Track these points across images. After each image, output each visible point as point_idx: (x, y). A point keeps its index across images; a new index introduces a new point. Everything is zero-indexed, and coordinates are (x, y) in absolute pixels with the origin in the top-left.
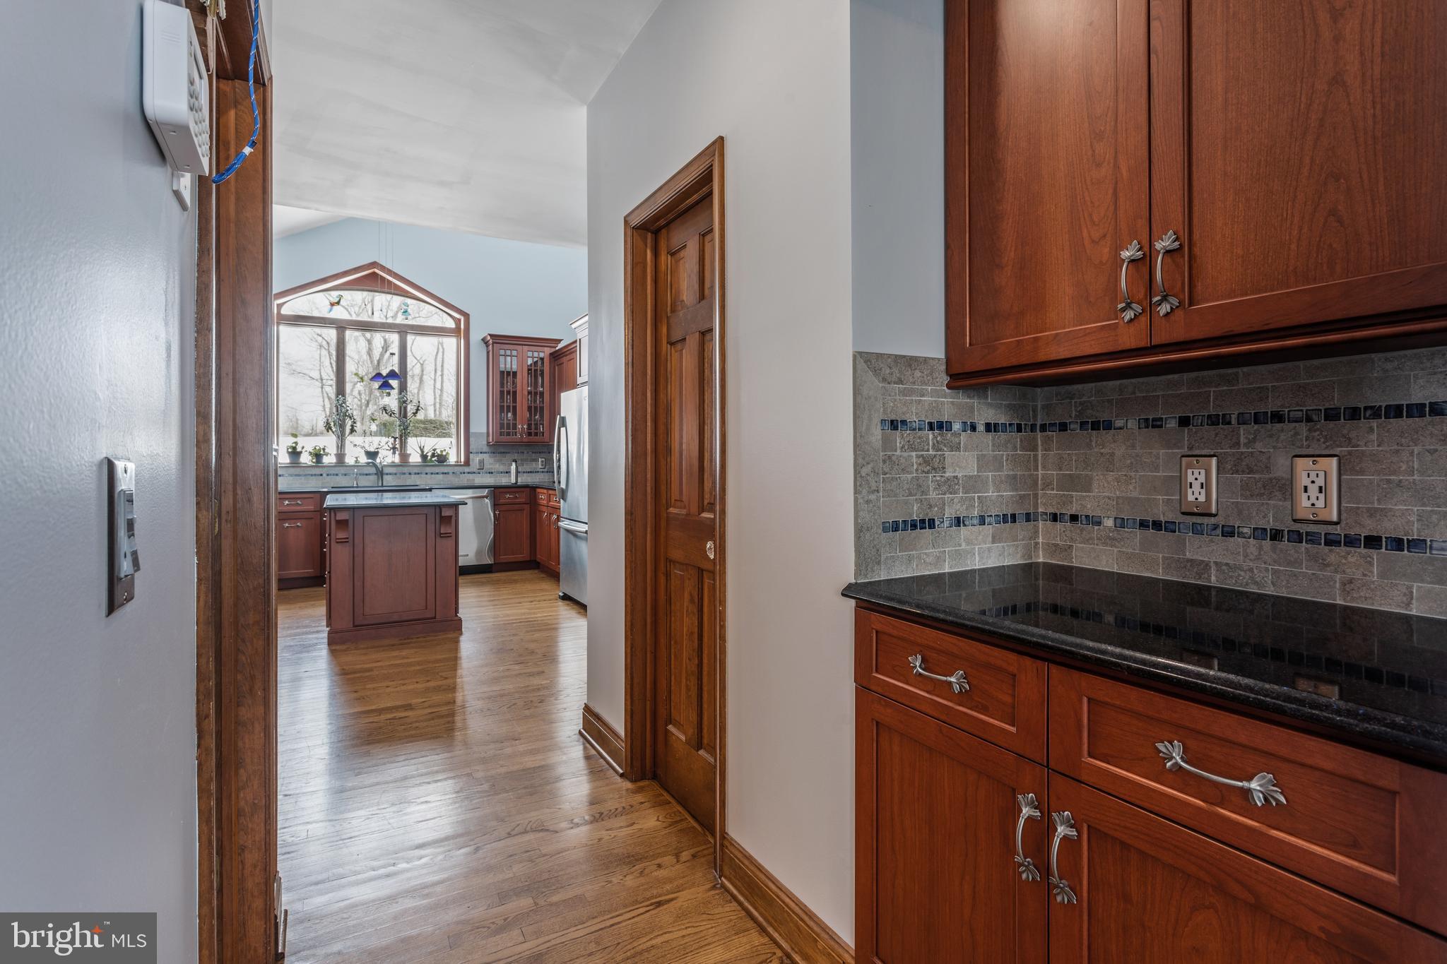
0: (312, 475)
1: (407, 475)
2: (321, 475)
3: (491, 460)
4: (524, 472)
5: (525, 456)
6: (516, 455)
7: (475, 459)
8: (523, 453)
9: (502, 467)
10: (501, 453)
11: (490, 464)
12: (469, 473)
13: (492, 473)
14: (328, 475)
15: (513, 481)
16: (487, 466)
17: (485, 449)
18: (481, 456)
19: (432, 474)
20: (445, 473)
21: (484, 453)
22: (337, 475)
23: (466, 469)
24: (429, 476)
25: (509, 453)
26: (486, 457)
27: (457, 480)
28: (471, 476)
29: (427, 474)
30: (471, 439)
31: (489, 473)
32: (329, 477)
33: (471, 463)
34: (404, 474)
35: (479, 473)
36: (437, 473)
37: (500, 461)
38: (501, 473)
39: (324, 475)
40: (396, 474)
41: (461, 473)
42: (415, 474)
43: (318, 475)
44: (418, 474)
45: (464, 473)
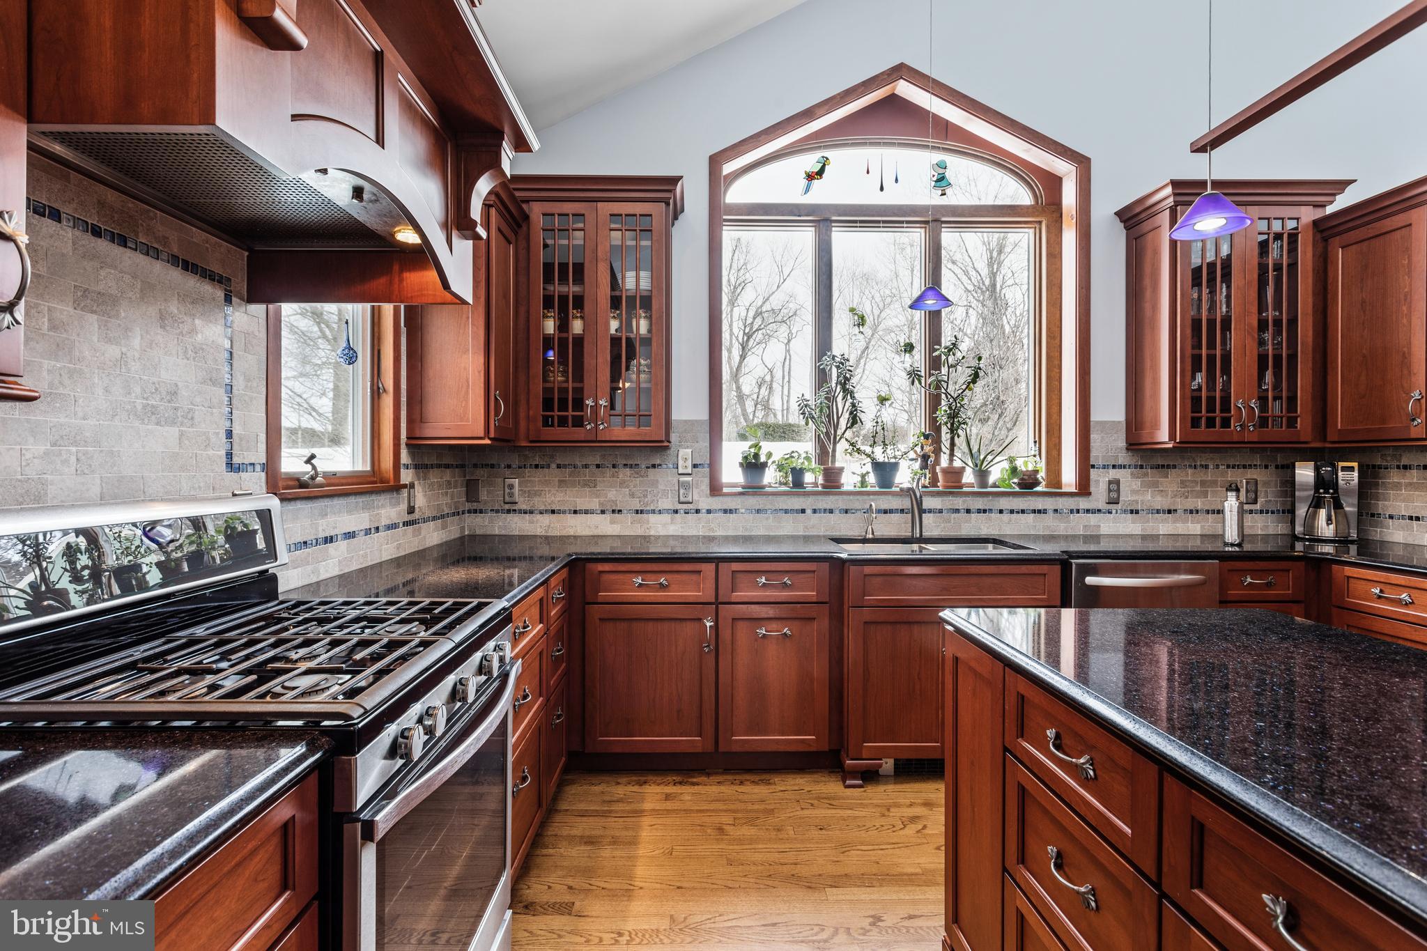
0: (786, 511)
1: (963, 515)
2: (803, 511)
3: (1137, 484)
4: (1208, 512)
5: (1209, 476)
6: (1190, 471)
7: (1100, 481)
8: (1206, 467)
9: (1159, 498)
10: (1158, 467)
11: (1134, 492)
12: (1088, 511)
13: (1137, 512)
14: (815, 511)
15: (1231, 535)
16: (1126, 496)
17: (1123, 458)
18: (1113, 474)
19: (1012, 512)
20: (1039, 511)
21: (1120, 467)
22: (831, 511)
23: (1083, 503)
24: (1005, 516)
25: (1174, 467)
26: (1123, 476)
27: (1062, 525)
28: (1093, 519)
29: (1001, 511)
30: (1095, 437)
31: (1132, 512)
32: (817, 515)
33: (1092, 489)
34: (957, 511)
35: (1110, 513)
36: (1023, 511)
37: (1155, 485)
38: (1158, 512)
39: (809, 511)
40: (941, 511)
41: (1072, 511)
42: (979, 511)
43: (797, 511)
44: (985, 511)
45: (1078, 511)
